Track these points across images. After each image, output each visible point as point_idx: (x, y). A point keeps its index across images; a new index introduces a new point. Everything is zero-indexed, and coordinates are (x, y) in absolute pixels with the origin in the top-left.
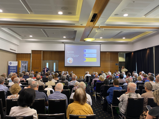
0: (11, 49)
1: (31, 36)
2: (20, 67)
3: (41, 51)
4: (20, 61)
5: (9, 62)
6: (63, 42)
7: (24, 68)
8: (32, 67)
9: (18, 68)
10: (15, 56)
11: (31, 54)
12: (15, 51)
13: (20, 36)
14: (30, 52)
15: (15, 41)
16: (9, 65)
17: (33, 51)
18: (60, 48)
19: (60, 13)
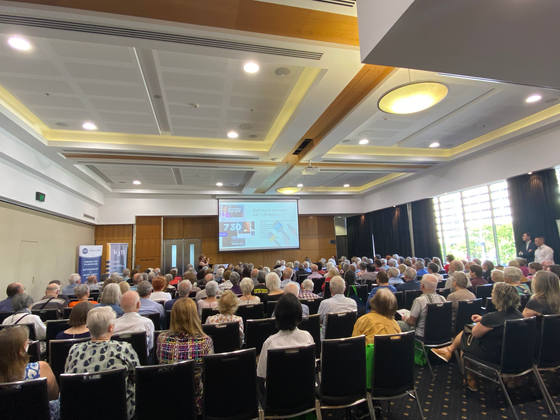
0: (85, 216)
1: (137, 183)
2: (110, 258)
3: (160, 217)
4: (109, 245)
5: (82, 248)
6: (214, 196)
7: (118, 262)
8: (136, 257)
9: (102, 261)
10: (91, 231)
11: (135, 227)
12: (93, 218)
13: (107, 180)
14: (133, 221)
15: (95, 196)
16: (82, 255)
17: (138, 218)
18: (206, 208)
19: (233, 135)
